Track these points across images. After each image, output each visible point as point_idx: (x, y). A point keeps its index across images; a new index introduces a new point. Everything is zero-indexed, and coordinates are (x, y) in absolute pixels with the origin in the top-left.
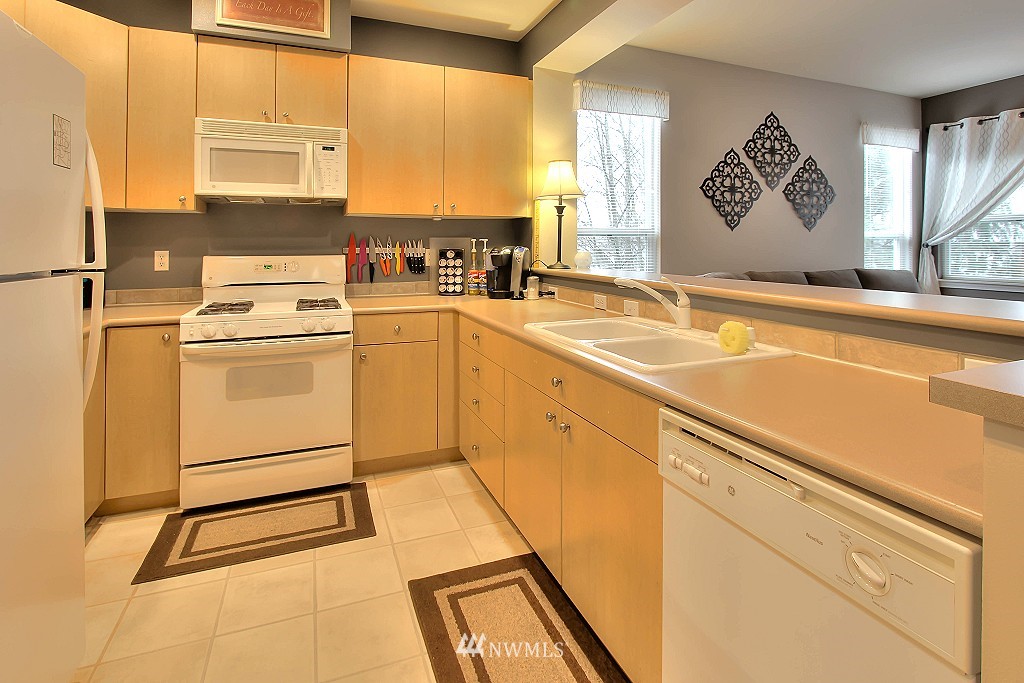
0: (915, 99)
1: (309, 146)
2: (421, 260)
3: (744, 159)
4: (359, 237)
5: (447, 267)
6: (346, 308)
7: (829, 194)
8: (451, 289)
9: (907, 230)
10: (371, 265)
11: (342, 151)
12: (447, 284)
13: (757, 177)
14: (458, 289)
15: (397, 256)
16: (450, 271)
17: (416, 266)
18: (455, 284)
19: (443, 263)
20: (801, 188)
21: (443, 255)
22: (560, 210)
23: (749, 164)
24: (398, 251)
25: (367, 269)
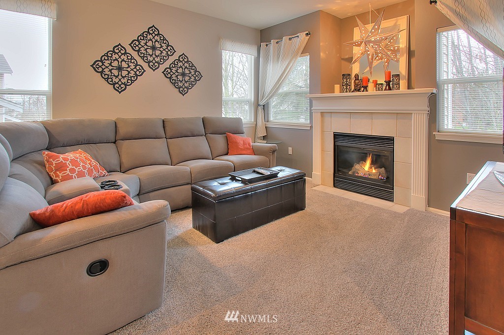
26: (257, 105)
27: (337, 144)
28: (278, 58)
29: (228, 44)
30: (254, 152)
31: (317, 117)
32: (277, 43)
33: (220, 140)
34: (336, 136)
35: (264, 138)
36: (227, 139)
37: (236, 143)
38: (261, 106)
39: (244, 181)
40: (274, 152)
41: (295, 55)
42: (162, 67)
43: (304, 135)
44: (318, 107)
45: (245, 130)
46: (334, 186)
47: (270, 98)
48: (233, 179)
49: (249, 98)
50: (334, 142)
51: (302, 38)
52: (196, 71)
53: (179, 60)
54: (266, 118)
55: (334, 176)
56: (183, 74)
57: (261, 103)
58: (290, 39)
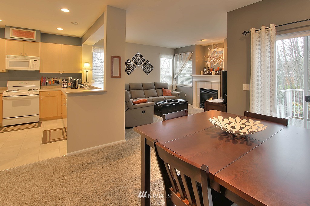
0: (173, 49)
1: (31, 60)
2: (58, 81)
3: (132, 61)
4: (44, 77)
5: (63, 83)
6: (38, 90)
7: (152, 68)
8: (64, 87)
9: (170, 74)
10: (47, 82)
11: (38, 61)
12: (63, 86)
13: (135, 64)
14: (66, 87)
15: (53, 81)
16: (64, 84)
17: (57, 82)
18: (65, 86)
19: (63, 82)
20: (145, 67)
21: (63, 80)
22: (87, 72)
23: (133, 62)
24: (53, 79)
25: (46, 83)
26: (173, 77)
27: (201, 92)
28: (181, 60)
29: (163, 56)
30: (172, 95)
31: (194, 83)
32: (181, 55)
33: (160, 90)
34: (201, 90)
35: (176, 90)
36: (162, 90)
37: (166, 92)
38: (175, 78)
39: (168, 102)
40: (179, 95)
41: (187, 60)
42: (141, 66)
43: (190, 89)
44: (195, 79)
45: (169, 87)
46: (200, 107)
47: (178, 75)
48: (165, 101)
49: (170, 75)
50: (200, 92)
51: (189, 54)
52: (151, 66)
53: (146, 63)
54: (177, 83)
55: (200, 104)
56: (147, 68)
57: (175, 77)
58: (185, 54)
